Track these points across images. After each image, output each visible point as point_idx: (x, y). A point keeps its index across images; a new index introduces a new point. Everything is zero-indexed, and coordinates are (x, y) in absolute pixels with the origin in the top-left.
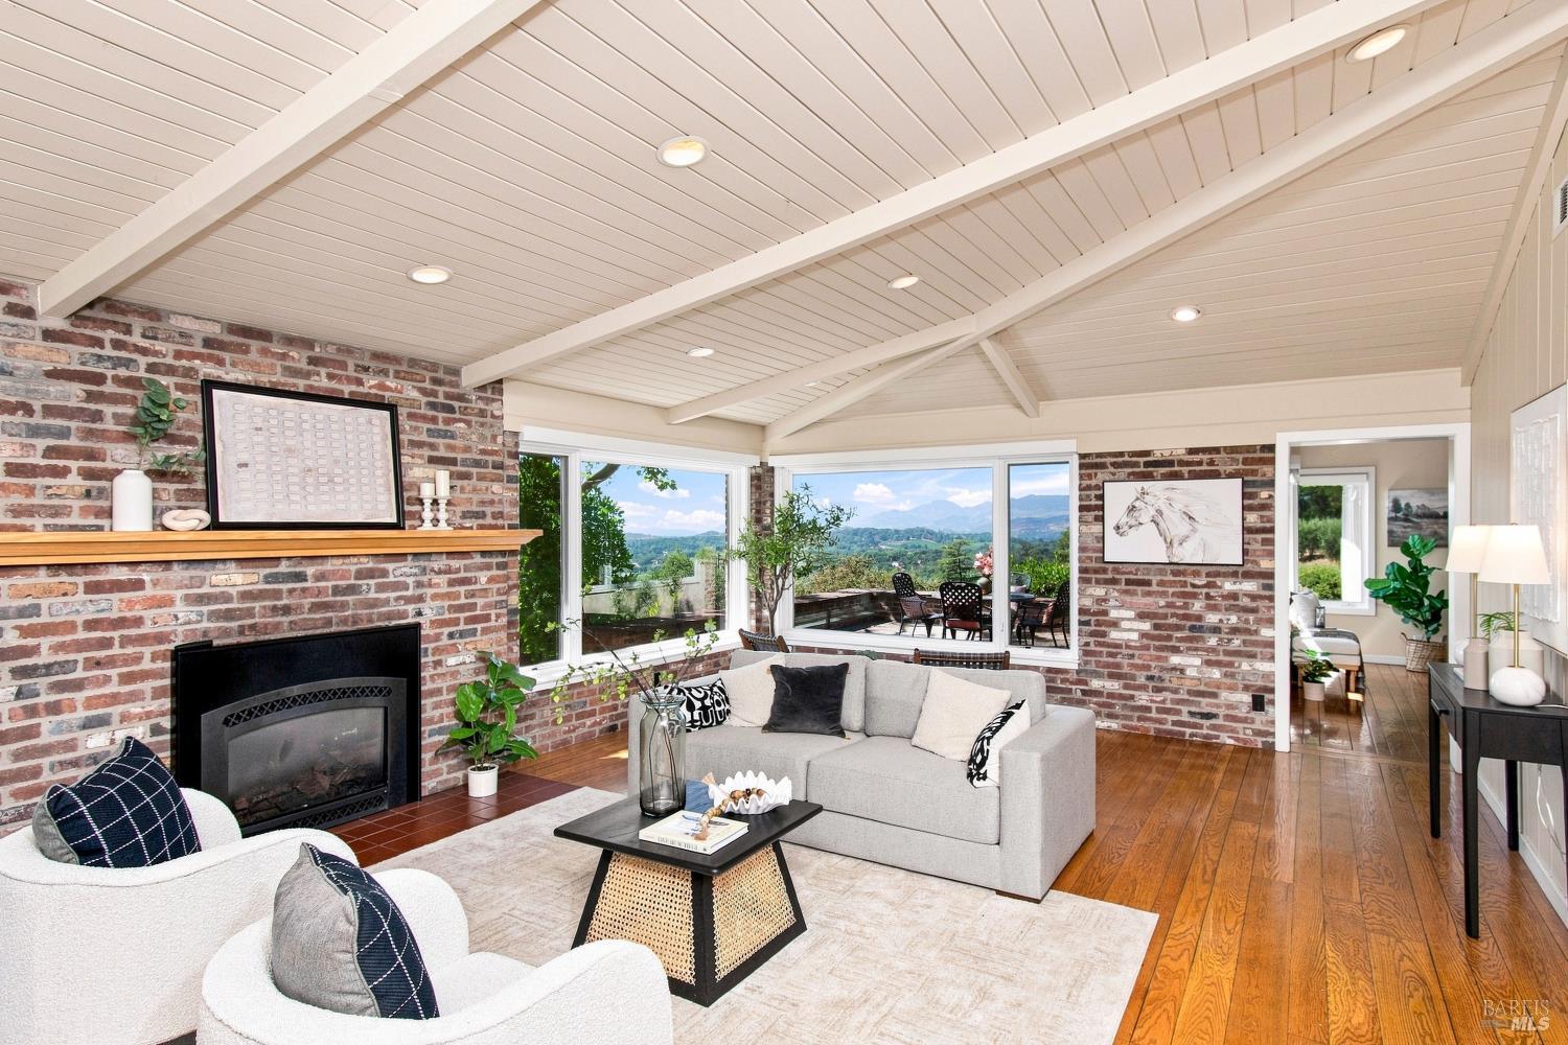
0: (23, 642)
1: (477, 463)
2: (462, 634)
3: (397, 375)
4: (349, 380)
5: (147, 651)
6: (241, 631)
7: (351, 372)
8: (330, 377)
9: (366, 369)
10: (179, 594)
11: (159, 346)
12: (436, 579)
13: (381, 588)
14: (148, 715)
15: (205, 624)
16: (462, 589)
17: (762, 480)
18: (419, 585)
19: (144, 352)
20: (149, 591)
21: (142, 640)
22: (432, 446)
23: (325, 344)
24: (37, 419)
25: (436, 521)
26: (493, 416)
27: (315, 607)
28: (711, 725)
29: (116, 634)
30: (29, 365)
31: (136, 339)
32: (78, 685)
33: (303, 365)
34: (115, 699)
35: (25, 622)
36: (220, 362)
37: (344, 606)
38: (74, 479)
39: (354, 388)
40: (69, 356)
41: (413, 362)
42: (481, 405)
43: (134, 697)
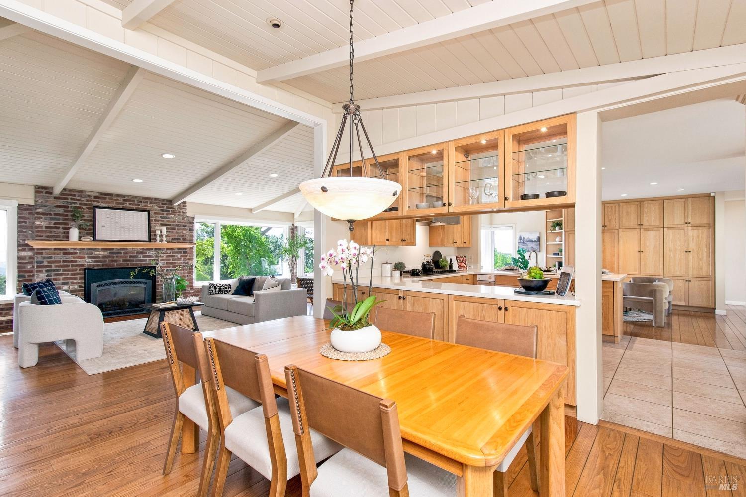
0: (48, 264)
1: (177, 225)
2: (171, 270)
3: (151, 203)
4: (136, 205)
5: (78, 268)
6: (103, 265)
7: (136, 203)
8: (130, 204)
9: (141, 202)
10: (86, 256)
11: (82, 199)
12: (162, 255)
13: (144, 257)
14: (79, 283)
15: (93, 263)
16: (171, 258)
17: (293, 230)
18: (156, 257)
19: (79, 200)
20: (78, 255)
21: (77, 266)
22: (162, 221)
23: (128, 196)
24: (53, 216)
25: (161, 240)
26: (183, 212)
27: (124, 261)
28: (222, 293)
29: (70, 264)
30: (51, 204)
31: (76, 197)
32: (61, 275)
33: (122, 201)
34: (70, 279)
35: (49, 260)
36: (98, 202)
37: (133, 261)
38: (61, 230)
39: (137, 206)
40: (60, 202)
41: (156, 199)
42: (179, 210)
43: (75, 279)
